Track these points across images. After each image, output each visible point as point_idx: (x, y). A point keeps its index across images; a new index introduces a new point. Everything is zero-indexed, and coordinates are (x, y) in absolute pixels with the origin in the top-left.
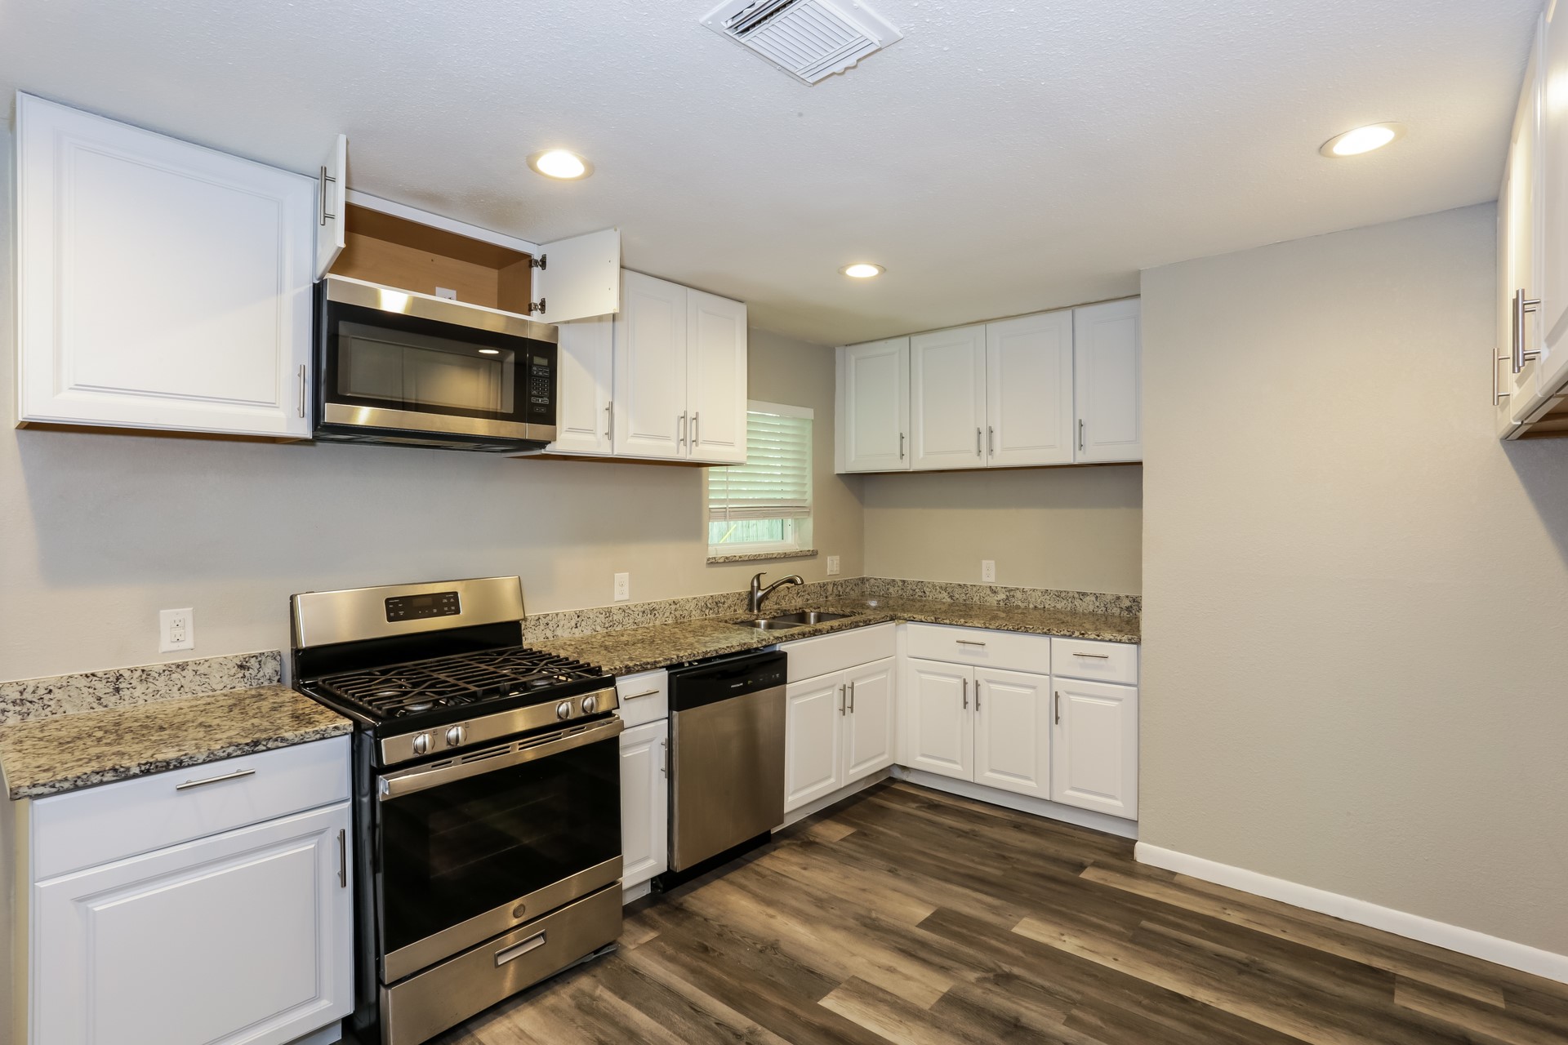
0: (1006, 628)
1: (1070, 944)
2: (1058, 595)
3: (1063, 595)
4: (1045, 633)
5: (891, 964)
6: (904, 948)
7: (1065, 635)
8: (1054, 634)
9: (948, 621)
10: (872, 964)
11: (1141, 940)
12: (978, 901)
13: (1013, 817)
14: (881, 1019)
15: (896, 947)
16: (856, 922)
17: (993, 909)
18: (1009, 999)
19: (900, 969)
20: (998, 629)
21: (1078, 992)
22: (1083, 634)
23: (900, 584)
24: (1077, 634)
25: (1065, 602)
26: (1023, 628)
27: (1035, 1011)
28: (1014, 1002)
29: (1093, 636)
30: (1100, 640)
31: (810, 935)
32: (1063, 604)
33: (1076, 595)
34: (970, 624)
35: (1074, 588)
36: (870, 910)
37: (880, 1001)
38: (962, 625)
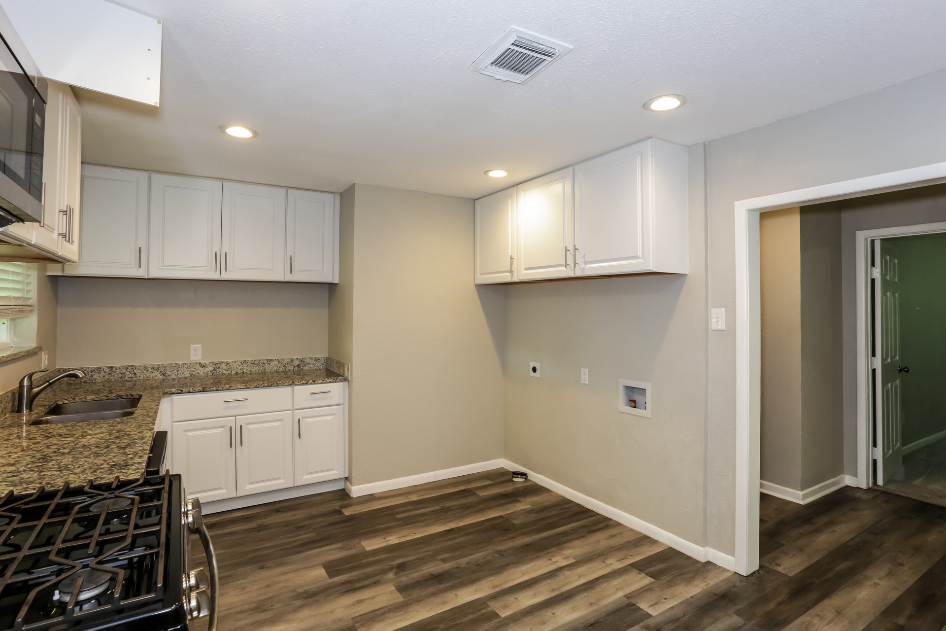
0: (263, 386)
1: (393, 539)
2: (253, 363)
3: (256, 362)
4: (291, 385)
5: (356, 599)
6: (345, 590)
7: (304, 384)
8: (296, 384)
9: (215, 389)
10: (346, 607)
11: (408, 522)
12: (330, 550)
13: (266, 508)
14: (399, 619)
15: (341, 593)
16: (299, 601)
17: (342, 548)
18: (416, 572)
19: (363, 598)
20: (256, 387)
21: (428, 551)
22: (314, 381)
23: (107, 370)
24: (311, 381)
25: (258, 366)
26: (275, 384)
27: (431, 568)
28: (420, 571)
29: (321, 381)
30: (325, 383)
31: (292, 625)
32: (256, 368)
33: (266, 362)
34: (235, 388)
35: (264, 357)
36: (294, 590)
37: (384, 614)
38: (227, 389)
